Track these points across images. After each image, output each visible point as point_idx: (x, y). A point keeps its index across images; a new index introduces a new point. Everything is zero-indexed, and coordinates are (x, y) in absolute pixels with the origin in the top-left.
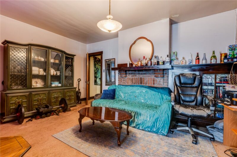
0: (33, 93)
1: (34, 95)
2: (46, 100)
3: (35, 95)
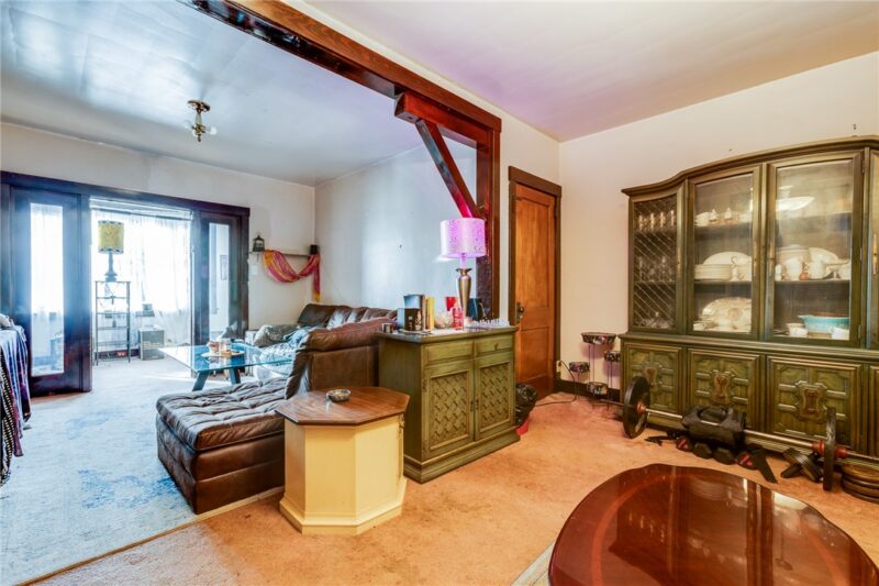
0: (694, 351)
1: (697, 358)
2: (749, 392)
3: (700, 361)
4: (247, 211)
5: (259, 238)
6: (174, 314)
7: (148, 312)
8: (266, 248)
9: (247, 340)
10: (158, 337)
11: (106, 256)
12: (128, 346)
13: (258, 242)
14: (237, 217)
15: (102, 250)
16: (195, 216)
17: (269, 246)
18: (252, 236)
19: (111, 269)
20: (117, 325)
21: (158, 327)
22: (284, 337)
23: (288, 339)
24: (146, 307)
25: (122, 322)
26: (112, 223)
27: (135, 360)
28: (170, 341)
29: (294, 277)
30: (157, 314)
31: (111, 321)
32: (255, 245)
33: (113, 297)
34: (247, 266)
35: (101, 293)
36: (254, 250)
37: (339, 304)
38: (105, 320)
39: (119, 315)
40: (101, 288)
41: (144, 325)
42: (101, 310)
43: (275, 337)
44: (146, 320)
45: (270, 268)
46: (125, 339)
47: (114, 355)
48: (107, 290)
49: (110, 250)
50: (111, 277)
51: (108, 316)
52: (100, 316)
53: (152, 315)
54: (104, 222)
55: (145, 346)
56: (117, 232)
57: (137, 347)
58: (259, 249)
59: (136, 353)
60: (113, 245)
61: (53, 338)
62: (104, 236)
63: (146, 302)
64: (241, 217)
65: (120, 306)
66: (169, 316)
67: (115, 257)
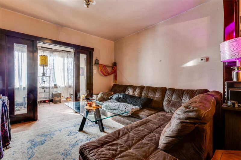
4: (93, 49)
5: (97, 60)
6: (64, 87)
7: (56, 87)
8: (99, 63)
9: (93, 98)
10: (59, 95)
11: (42, 67)
12: (49, 99)
13: (97, 61)
14: (89, 52)
15: (41, 65)
16: (75, 51)
17: (100, 62)
18: (94, 59)
19: (44, 72)
20: (46, 91)
21: (59, 92)
22: (110, 97)
23: (111, 98)
24: (55, 85)
25: (47, 90)
26: (44, 55)
27: (52, 104)
28: (63, 97)
29: (109, 74)
30: (58, 87)
31: (44, 90)
32: (95, 62)
33: (44, 82)
34: (93, 70)
35: (40, 80)
36: (95, 64)
37: (129, 84)
38: (42, 89)
39: (46, 88)
40: (40, 78)
41: (54, 91)
42: (40, 86)
43: (106, 97)
44: (55, 90)
45: (101, 71)
46: (48, 96)
47: (45, 102)
48: (42, 79)
49: (43, 65)
50: (44, 75)
51: (43, 88)
52: (40, 88)
53: (57, 88)
54: (42, 55)
55: (55, 99)
56: (46, 59)
57: (52, 99)
58: (97, 63)
59: (52, 101)
60: (45, 64)
61: (25, 97)
62: (42, 60)
63: (55, 83)
64: (90, 51)
65: (46, 85)
66: (62, 88)
67: (45, 68)
